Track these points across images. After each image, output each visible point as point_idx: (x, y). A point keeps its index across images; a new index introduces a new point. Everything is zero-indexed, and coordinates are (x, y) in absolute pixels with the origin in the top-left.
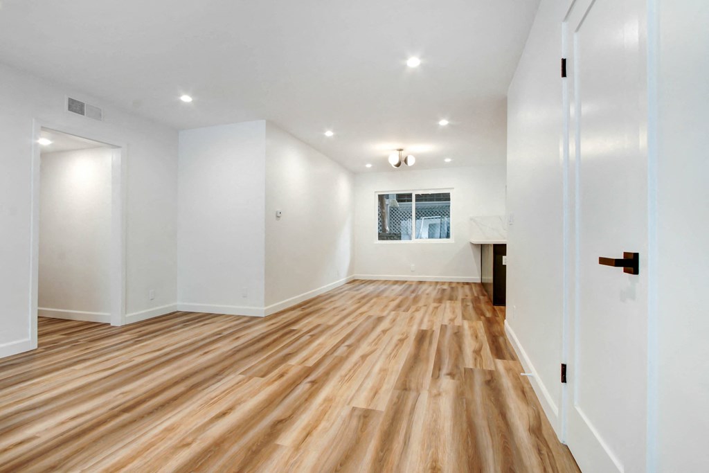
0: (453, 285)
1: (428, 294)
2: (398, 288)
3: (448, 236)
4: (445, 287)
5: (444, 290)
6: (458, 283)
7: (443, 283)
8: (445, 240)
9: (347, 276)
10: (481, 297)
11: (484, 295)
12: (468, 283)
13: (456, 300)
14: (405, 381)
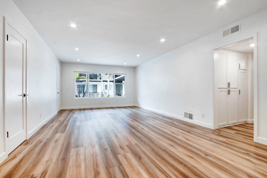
14: (64, 163)
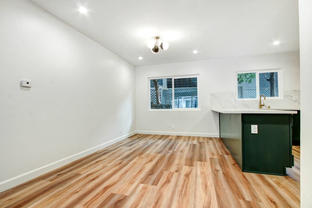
0: (201, 140)
1: (181, 151)
2: (161, 143)
3: (196, 106)
4: (195, 142)
5: (194, 146)
6: (204, 138)
7: (194, 138)
8: (194, 109)
9: (130, 132)
10: (226, 156)
11: (227, 154)
12: (211, 139)
13: (205, 161)
